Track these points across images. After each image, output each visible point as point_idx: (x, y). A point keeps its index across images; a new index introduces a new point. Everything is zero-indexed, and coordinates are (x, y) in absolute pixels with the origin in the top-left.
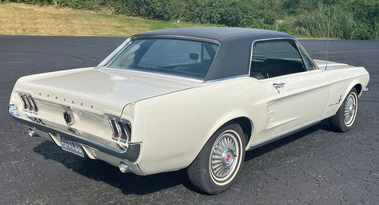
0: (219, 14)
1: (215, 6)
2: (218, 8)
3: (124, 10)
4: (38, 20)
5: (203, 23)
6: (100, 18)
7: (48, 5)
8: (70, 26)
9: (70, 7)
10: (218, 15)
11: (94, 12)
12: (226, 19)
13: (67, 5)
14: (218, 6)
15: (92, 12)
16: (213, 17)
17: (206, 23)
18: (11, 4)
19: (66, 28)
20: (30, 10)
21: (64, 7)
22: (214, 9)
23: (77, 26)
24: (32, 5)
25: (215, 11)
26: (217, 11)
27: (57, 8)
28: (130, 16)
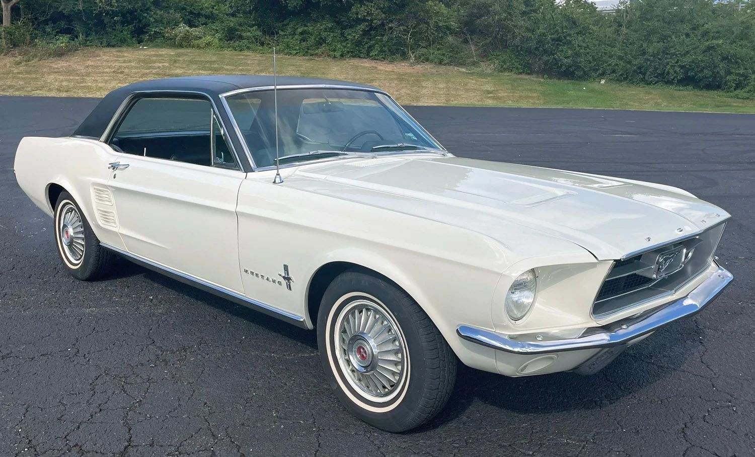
0: (682, 67)
1: (674, 54)
2: (678, 57)
3: (513, 64)
4: (376, 82)
5: (650, 84)
6: (469, 78)
7: (401, 60)
8: (415, 91)
9: (432, 61)
10: (678, 69)
11: (467, 69)
12: (694, 77)
13: (427, 60)
14: (680, 54)
15: (464, 70)
16: (668, 73)
17: (654, 84)
18: (352, 61)
19: (409, 94)
20: (372, 68)
21: (422, 63)
22: (671, 58)
23: (426, 90)
24: (378, 61)
25: (673, 62)
26: (677, 62)
27: (412, 65)
28: (521, 73)
